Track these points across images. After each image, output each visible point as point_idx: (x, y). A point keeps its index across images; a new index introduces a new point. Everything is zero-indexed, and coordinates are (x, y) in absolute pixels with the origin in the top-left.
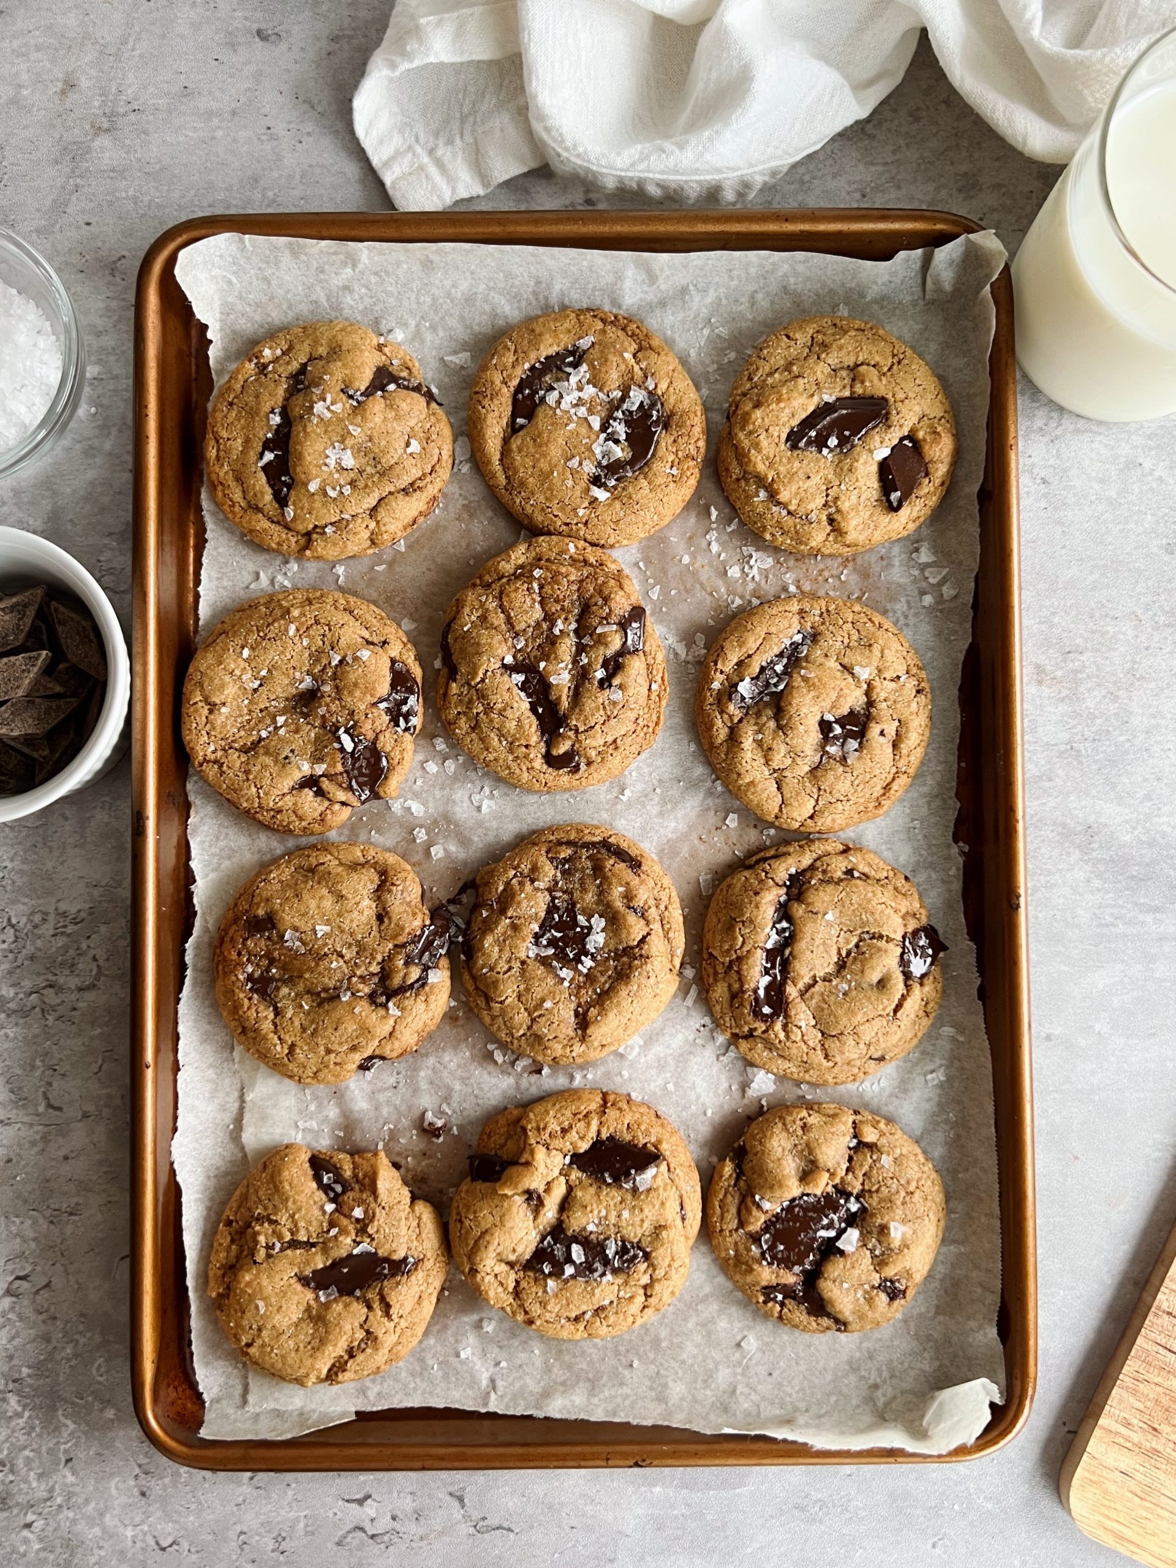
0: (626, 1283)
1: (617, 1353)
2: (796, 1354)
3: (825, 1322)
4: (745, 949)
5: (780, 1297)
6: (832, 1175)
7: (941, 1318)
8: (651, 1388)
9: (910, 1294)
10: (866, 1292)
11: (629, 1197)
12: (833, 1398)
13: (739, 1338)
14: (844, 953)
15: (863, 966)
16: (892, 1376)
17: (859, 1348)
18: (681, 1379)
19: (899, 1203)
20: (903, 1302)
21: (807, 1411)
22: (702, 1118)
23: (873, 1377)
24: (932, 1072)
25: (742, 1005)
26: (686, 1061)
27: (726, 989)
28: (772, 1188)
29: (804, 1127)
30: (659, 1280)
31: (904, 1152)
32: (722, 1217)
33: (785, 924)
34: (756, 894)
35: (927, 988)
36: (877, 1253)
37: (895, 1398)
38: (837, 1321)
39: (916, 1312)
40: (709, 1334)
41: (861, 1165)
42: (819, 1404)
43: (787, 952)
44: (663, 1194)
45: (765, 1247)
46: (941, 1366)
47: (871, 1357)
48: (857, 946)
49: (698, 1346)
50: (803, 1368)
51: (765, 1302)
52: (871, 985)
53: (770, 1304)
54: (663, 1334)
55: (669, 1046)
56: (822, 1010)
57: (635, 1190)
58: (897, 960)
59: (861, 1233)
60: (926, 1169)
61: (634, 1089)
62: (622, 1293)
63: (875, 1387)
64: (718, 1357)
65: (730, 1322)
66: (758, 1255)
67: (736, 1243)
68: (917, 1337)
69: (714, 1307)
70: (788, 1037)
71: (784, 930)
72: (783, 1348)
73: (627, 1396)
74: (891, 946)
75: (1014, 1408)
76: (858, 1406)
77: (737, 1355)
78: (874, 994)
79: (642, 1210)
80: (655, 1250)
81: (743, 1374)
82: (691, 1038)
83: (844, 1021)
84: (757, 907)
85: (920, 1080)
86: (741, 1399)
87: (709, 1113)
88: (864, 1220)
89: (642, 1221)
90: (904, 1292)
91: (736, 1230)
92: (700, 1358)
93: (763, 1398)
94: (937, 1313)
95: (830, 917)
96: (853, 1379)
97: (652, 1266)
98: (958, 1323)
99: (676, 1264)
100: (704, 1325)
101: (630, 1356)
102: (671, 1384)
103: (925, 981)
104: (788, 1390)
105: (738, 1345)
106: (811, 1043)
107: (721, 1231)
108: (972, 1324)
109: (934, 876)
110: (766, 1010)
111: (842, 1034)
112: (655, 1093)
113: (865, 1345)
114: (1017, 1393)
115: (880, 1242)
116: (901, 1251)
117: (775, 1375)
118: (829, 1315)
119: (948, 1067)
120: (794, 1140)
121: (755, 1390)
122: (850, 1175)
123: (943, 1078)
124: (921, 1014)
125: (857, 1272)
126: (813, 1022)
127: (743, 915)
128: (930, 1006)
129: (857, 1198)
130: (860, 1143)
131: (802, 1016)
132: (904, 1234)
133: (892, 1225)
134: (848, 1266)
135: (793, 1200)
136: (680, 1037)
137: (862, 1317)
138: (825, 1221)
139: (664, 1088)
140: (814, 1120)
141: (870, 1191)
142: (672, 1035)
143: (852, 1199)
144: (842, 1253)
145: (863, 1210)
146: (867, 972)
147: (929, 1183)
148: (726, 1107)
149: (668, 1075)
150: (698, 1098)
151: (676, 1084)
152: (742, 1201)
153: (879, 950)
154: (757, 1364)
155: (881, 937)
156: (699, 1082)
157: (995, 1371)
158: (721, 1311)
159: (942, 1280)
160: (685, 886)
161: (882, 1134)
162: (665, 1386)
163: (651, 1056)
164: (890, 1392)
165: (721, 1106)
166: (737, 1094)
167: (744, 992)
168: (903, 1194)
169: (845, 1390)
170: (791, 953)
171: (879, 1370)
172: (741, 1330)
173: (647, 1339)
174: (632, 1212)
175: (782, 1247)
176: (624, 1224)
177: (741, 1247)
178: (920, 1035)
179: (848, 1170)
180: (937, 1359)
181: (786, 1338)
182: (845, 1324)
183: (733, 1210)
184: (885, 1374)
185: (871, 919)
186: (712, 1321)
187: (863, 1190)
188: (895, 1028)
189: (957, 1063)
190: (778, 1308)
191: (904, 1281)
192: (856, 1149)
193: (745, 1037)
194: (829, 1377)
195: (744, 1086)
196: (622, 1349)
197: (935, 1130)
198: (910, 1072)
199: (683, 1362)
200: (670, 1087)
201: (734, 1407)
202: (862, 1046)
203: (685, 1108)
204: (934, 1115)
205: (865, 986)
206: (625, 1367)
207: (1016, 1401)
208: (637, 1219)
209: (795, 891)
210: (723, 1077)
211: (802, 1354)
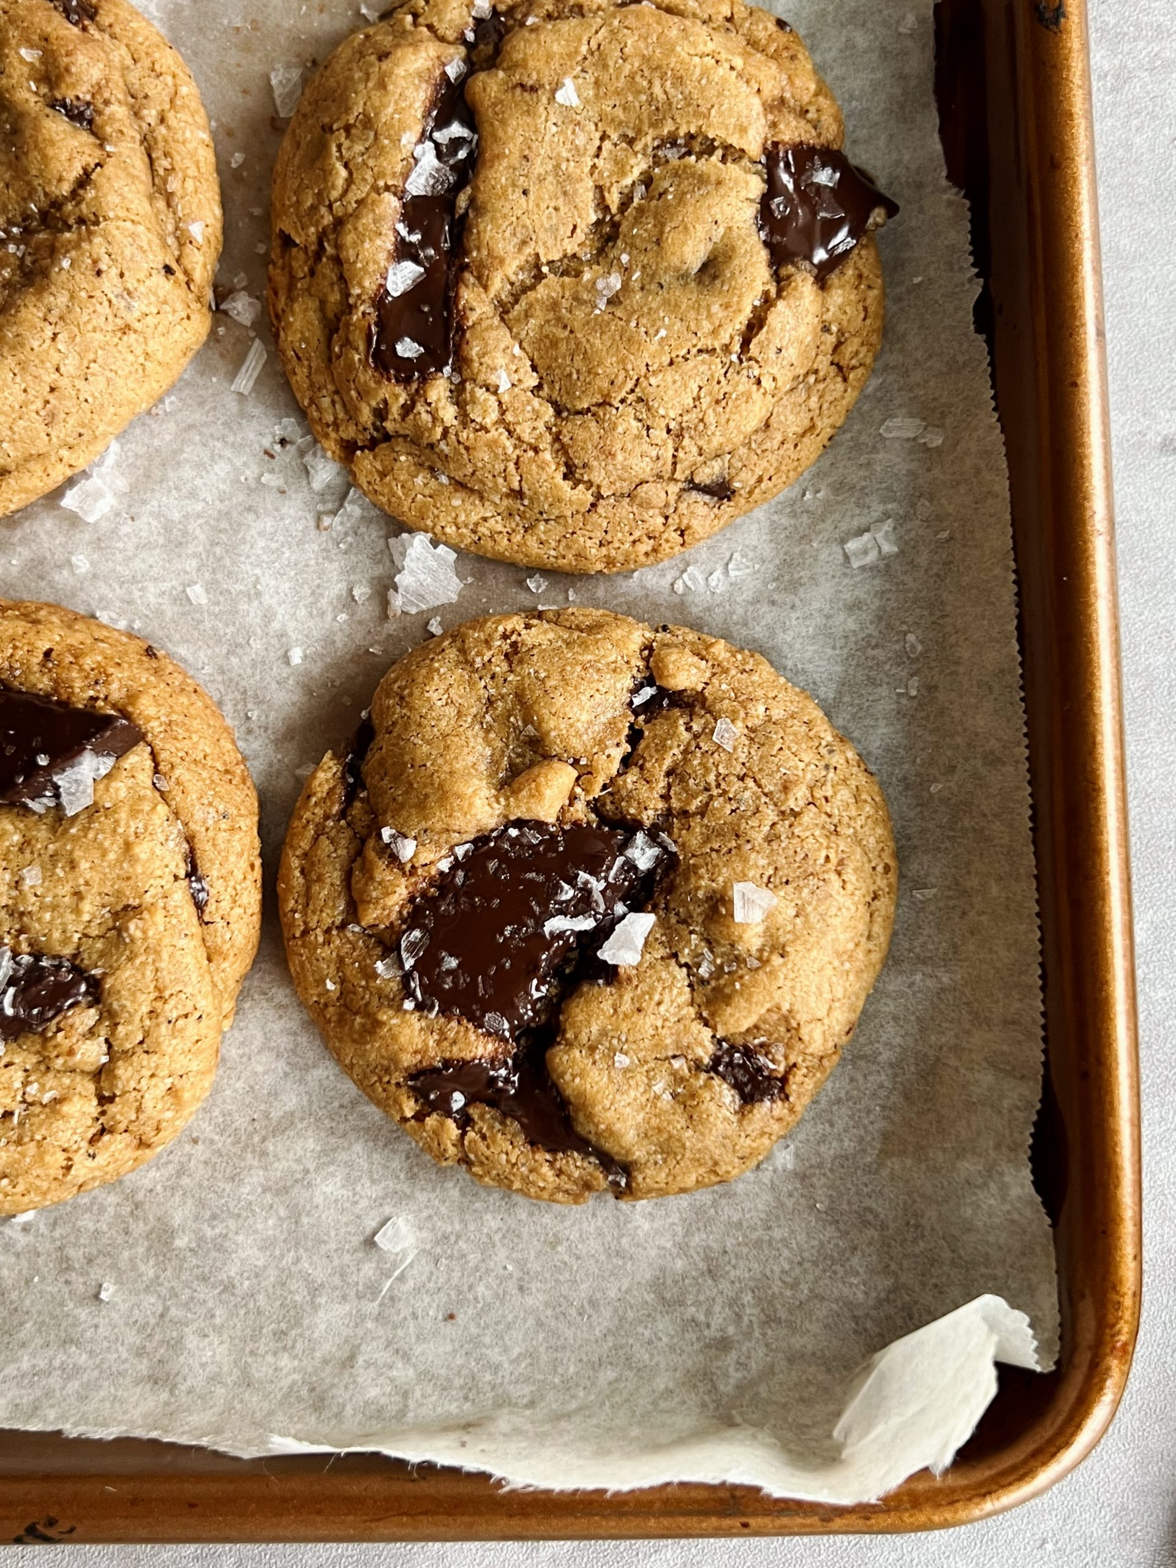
0: (45, 1065)
1: (65, 1265)
2: (521, 1264)
3: (577, 1165)
4: (356, 194)
5: (458, 1100)
6: (585, 774)
7: (894, 1164)
8: (140, 1352)
9: (802, 1087)
10: (678, 1079)
11: (42, 833)
12: (609, 1374)
13: (371, 1223)
14: (614, 200)
15: (661, 225)
16: (771, 1320)
17: (683, 1248)
18: (219, 1330)
19: (758, 837)
20: (779, 1109)
21: (532, 1404)
22: (278, 670)
23: (716, 1322)
24: (860, 532)
25: (347, 343)
26: (237, 528)
27: (313, 316)
28: (422, 806)
29: (514, 654)
30: (127, 1054)
31: (777, 713)
32: (308, 896)
33: (456, 130)
34: (383, 56)
35: (838, 296)
36: (704, 971)
37: (770, 1371)
38: (608, 1162)
39: (829, 1151)
40: (295, 1214)
41: (662, 749)
42: (568, 1387)
43: (462, 201)
44: (129, 825)
45: (409, 964)
46: (895, 1289)
47: (712, 1273)
48: (647, 180)
49: (267, 1245)
50: (535, 1299)
51: (419, 1117)
52: (683, 276)
53: (431, 1121)
54: (180, 1214)
55: (193, 495)
56: (555, 343)
57: (58, 816)
58: (750, 211)
59: (662, 923)
60: (837, 759)
61: (107, 605)
62: (33, 1089)
63: (723, 1344)
64: (319, 1274)
65: (350, 1181)
66: (394, 986)
67: (341, 960)
68: (832, 1216)
69: (309, 1144)
70: (464, 418)
71: (456, 143)
72: (487, 1247)
73: (77, 1370)
74: (733, 170)
75: (1077, 1379)
76: (669, 1392)
77: (368, 1269)
78: (686, 298)
79: (73, 865)
80: (112, 970)
81: (379, 1318)
82: (251, 472)
83: (609, 366)
84: (382, 85)
85: (829, 555)
86: (364, 1377)
87: (296, 656)
88: (671, 889)
89: (78, 895)
90: (784, 1080)
91: (342, 927)
92: (272, 1275)
93: (426, 1376)
94: (885, 1153)
95: (568, 95)
96: (665, 1325)
97: (110, 1017)
98: (936, 1170)
99: (171, 1010)
100: (282, 1191)
101: (95, 1274)
102: (192, 1341)
103: (834, 278)
104: (494, 1355)
105: (370, 1243)
106: (525, 431)
107: (306, 932)
108: (969, 1167)
109: (861, 40)
110: (407, 349)
111: (605, 403)
112: (159, 612)
113: (696, 1239)
114: (1087, 1337)
115: (710, 943)
116: (764, 962)
117: (461, 1318)
118: (583, 1145)
119: (902, 520)
120: (484, 687)
121: (406, 1357)
122: (631, 777)
123: (888, 548)
124: (823, 364)
125: (647, 1023)
126: (532, 380)
127: (348, 110)
128: (849, 349)
129: (653, 835)
130: (662, 692)
131: (500, 360)
132: (769, 916)
133: (738, 891)
134: (626, 1006)
135: (481, 840)
136: (221, 469)
137: (669, 1148)
138: (568, 893)
139: (182, 599)
140: (539, 635)
141: (685, 813)
142: (200, 466)
143: (640, 838)
144: (610, 974)
145: (668, 863)
146: (671, 238)
147: (845, 795)
148: (340, 640)
149: (192, 565)
150: (268, 617)
151: (211, 586)
152: (358, 854)
153: (702, 180)
154: (417, 1290)
155: (709, 149)
156: (268, 581)
157: (1032, 1290)
158: (327, 1155)
159: (896, 1066)
160: (235, 98)
161: (719, 669)
162: (176, 1345)
163: (147, 525)
164: (759, 1358)
165: (329, 641)
166: (366, 610)
167: (350, 309)
168: (770, 814)
169: (642, 1355)
170: (472, 200)
171: (734, 1302)
172: (379, 1202)
173: (139, 1229)
174: (48, 874)
175: (452, 963)
176: (31, 904)
177: (353, 969)
178: (825, 425)
179: (627, 762)
180: (886, 1270)
181: (492, 1222)
182: (627, 1168)
183: (334, 876)
184: (751, 1313)
185: (677, 97)
186: (304, 1180)
187: (669, 813)
188: (744, 384)
189: (925, 507)
190: (452, 1129)
191: (779, 1052)
192: (650, 709)
193: (372, 445)
194: (605, 1319)
195: (384, 587)
196: (76, 1255)
197: (873, 682)
198: (805, 538)
199: (228, 1287)
200: (198, 593)
201: (340, 1394)
202: (659, 434)
203: (235, 648)
204: (868, 644)
205: (666, 279)
206: (81, 1301)
207: (1083, 1358)
208: (65, 890)
209: (486, 49)
210: (333, 569)
211: (534, 1266)
